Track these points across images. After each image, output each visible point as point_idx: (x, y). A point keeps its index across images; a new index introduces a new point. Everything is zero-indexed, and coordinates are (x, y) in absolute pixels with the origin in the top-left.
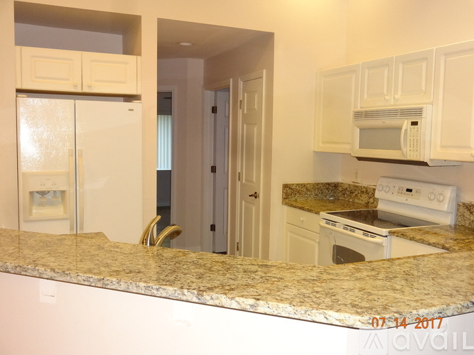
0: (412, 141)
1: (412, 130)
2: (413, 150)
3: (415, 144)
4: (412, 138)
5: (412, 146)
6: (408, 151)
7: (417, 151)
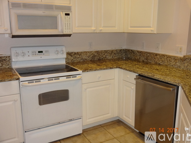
0: (66, 24)
1: (66, 18)
2: (68, 29)
3: (69, 25)
4: (66, 23)
5: (66, 26)
6: (64, 29)
7: (70, 29)
